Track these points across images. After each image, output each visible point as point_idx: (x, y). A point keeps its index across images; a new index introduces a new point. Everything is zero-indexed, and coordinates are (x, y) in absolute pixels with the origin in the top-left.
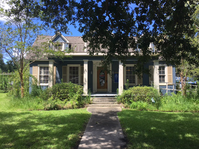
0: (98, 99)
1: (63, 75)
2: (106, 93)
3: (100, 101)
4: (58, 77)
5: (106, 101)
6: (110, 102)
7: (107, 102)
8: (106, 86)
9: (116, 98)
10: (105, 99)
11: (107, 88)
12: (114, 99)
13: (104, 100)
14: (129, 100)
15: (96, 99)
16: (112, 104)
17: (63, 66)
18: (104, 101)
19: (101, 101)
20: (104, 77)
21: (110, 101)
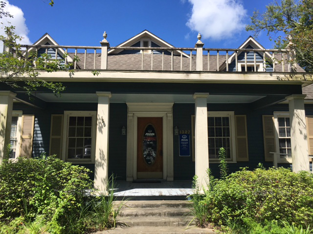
0: (137, 206)
1: (51, 137)
2: (159, 182)
3: (143, 215)
4: (40, 142)
5: (160, 214)
6: (172, 219)
7: (163, 219)
8: (158, 165)
9: (189, 202)
10: (158, 206)
11: (161, 169)
12: (184, 206)
13: (156, 210)
14: (236, 216)
15: (129, 208)
16: (179, 225)
17: (52, 115)
18: (153, 214)
19: (146, 215)
20: (155, 142)
21: (172, 215)
